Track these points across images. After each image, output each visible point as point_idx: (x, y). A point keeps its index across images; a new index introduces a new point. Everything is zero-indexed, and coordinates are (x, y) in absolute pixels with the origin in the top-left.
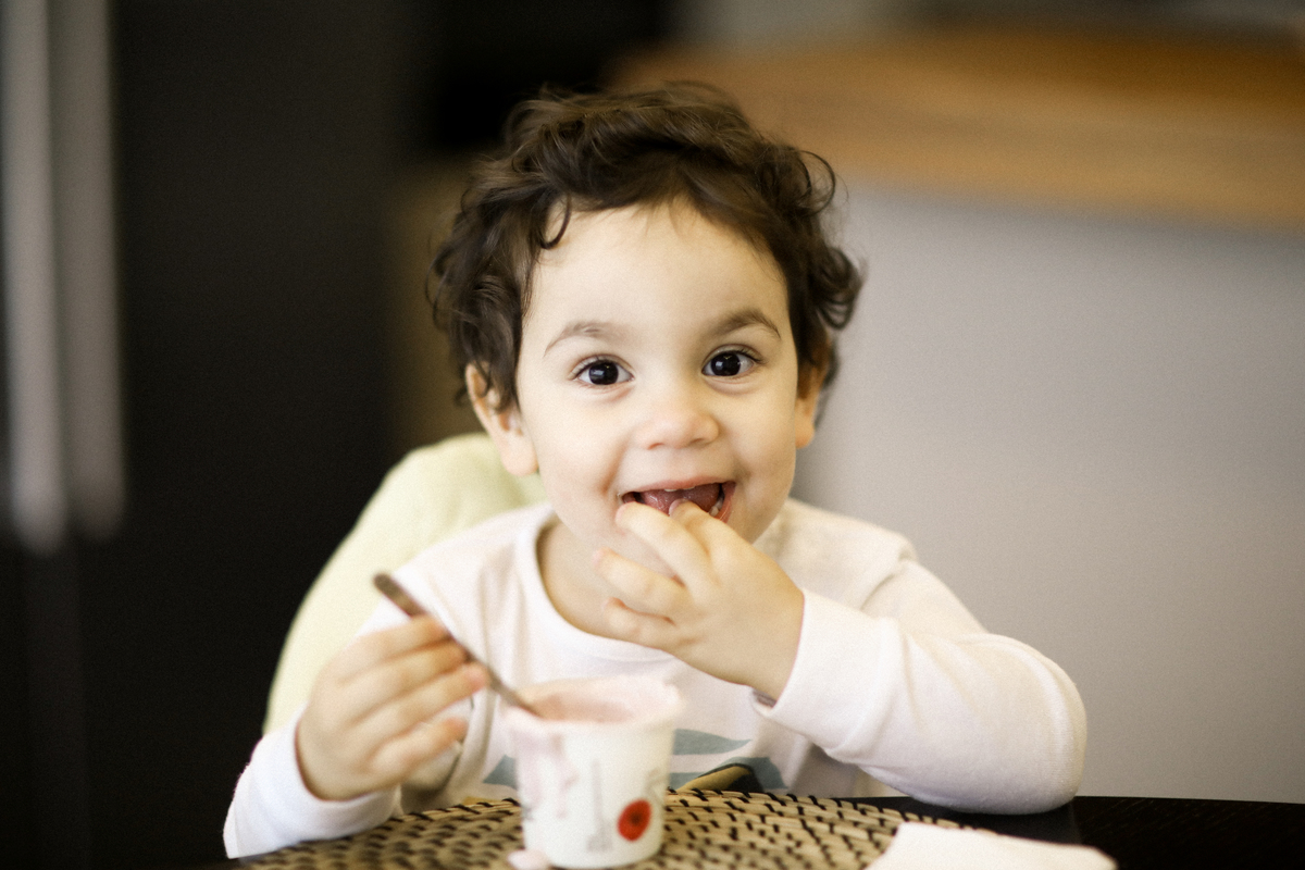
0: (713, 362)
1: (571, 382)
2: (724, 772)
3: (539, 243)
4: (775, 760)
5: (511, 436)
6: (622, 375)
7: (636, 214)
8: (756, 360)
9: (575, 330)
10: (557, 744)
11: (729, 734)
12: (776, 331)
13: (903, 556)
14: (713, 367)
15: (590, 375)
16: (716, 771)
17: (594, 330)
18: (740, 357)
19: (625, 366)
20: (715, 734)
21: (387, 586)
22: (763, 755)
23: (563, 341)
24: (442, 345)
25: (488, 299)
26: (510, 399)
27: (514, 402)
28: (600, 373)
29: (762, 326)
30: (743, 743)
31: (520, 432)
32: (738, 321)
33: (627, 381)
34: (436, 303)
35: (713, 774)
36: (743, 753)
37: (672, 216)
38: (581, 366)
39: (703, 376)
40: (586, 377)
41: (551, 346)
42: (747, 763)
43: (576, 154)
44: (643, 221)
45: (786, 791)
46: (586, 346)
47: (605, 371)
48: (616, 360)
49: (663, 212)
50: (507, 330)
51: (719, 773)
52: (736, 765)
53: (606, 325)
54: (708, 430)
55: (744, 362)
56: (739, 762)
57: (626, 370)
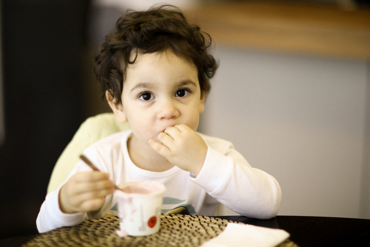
0: (177, 93)
1: (138, 100)
2: (179, 209)
3: (128, 61)
4: (193, 205)
5: (119, 111)
6: (152, 97)
7: (157, 54)
8: (189, 92)
9: (139, 85)
10: (130, 200)
11: (180, 199)
12: (195, 85)
13: (231, 147)
14: (178, 94)
15: (143, 97)
16: (176, 208)
17: (144, 85)
18: (185, 91)
19: (153, 94)
20: (177, 198)
21: (83, 158)
22: (190, 204)
23: (135, 89)
24: (99, 85)
25: (113, 76)
26: (119, 101)
27: (120, 102)
28: (146, 96)
29: (191, 84)
30: (184, 201)
31: (122, 110)
32: (185, 83)
33: (154, 99)
34: (97, 74)
35: (176, 209)
36: (185, 203)
37: (166, 55)
38: (141, 94)
39: (175, 97)
40: (142, 98)
41: (132, 90)
42: (185, 206)
43: (139, 37)
44: (159, 56)
45: (195, 214)
46: (142, 90)
47: (147, 96)
48: (151, 93)
49: (164, 54)
50: (119, 84)
51: (177, 209)
52: (182, 206)
53: (148, 84)
54: (177, 113)
55: (186, 92)
56: (183, 206)
57: (153, 95)
